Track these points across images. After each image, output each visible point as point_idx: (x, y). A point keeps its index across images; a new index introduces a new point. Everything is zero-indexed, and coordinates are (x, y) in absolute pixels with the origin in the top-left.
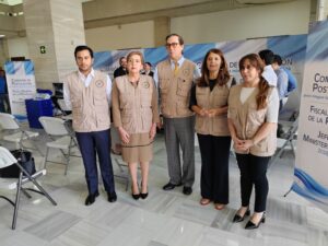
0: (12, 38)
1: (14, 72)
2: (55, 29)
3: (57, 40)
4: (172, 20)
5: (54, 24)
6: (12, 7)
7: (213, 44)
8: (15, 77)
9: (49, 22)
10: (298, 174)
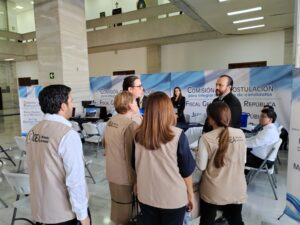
0: (20, 61)
1: (26, 96)
2: (64, 58)
3: (65, 67)
4: (162, 47)
5: (63, 54)
6: (22, 35)
7: (202, 72)
8: (26, 100)
9: (59, 52)
10: (289, 198)
